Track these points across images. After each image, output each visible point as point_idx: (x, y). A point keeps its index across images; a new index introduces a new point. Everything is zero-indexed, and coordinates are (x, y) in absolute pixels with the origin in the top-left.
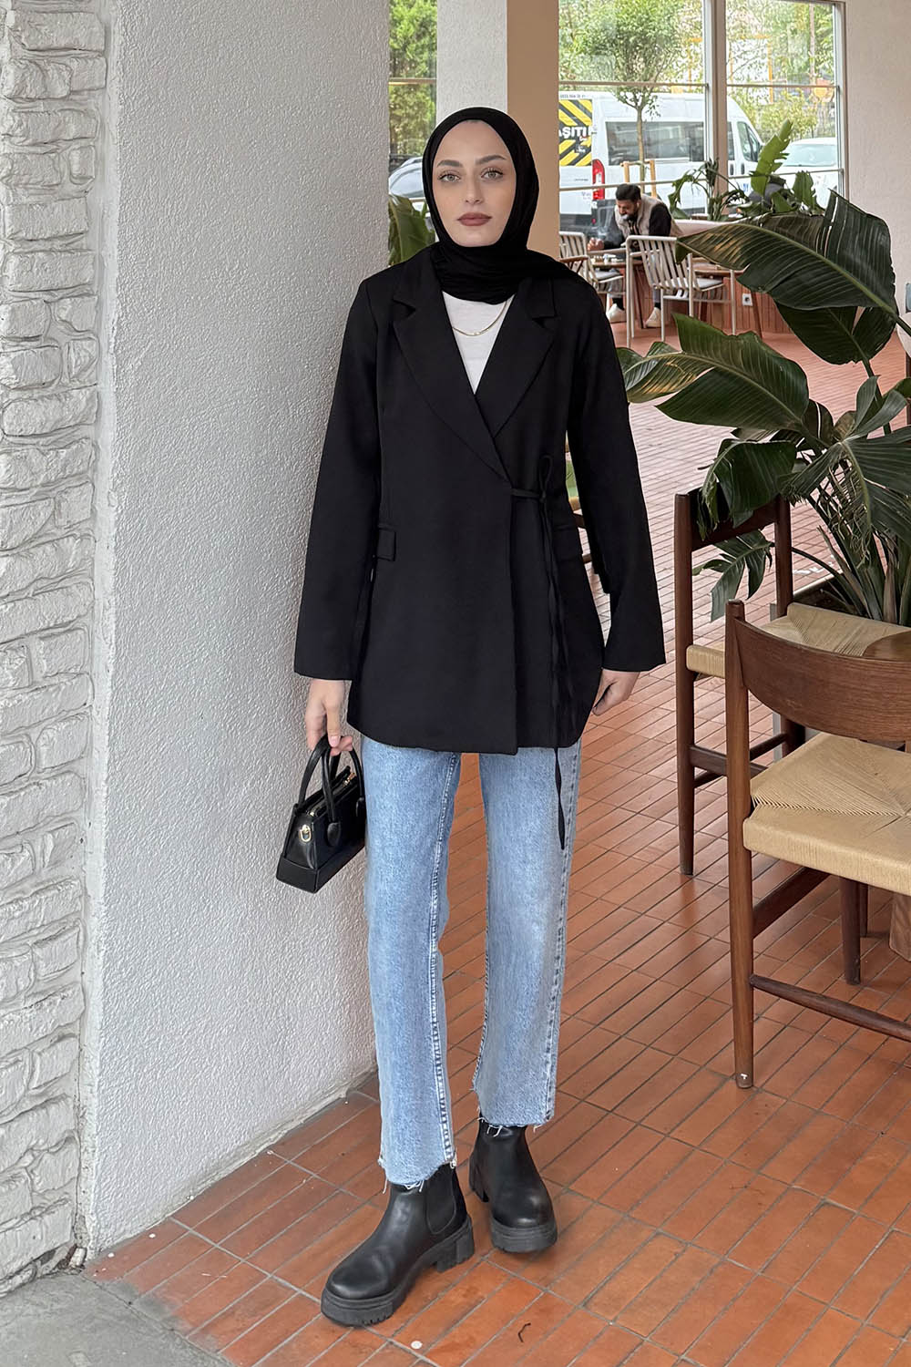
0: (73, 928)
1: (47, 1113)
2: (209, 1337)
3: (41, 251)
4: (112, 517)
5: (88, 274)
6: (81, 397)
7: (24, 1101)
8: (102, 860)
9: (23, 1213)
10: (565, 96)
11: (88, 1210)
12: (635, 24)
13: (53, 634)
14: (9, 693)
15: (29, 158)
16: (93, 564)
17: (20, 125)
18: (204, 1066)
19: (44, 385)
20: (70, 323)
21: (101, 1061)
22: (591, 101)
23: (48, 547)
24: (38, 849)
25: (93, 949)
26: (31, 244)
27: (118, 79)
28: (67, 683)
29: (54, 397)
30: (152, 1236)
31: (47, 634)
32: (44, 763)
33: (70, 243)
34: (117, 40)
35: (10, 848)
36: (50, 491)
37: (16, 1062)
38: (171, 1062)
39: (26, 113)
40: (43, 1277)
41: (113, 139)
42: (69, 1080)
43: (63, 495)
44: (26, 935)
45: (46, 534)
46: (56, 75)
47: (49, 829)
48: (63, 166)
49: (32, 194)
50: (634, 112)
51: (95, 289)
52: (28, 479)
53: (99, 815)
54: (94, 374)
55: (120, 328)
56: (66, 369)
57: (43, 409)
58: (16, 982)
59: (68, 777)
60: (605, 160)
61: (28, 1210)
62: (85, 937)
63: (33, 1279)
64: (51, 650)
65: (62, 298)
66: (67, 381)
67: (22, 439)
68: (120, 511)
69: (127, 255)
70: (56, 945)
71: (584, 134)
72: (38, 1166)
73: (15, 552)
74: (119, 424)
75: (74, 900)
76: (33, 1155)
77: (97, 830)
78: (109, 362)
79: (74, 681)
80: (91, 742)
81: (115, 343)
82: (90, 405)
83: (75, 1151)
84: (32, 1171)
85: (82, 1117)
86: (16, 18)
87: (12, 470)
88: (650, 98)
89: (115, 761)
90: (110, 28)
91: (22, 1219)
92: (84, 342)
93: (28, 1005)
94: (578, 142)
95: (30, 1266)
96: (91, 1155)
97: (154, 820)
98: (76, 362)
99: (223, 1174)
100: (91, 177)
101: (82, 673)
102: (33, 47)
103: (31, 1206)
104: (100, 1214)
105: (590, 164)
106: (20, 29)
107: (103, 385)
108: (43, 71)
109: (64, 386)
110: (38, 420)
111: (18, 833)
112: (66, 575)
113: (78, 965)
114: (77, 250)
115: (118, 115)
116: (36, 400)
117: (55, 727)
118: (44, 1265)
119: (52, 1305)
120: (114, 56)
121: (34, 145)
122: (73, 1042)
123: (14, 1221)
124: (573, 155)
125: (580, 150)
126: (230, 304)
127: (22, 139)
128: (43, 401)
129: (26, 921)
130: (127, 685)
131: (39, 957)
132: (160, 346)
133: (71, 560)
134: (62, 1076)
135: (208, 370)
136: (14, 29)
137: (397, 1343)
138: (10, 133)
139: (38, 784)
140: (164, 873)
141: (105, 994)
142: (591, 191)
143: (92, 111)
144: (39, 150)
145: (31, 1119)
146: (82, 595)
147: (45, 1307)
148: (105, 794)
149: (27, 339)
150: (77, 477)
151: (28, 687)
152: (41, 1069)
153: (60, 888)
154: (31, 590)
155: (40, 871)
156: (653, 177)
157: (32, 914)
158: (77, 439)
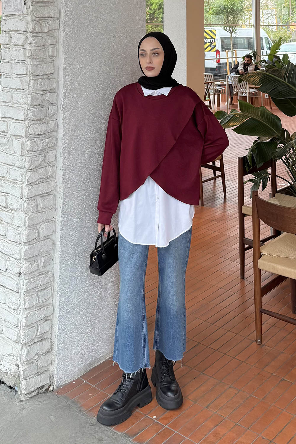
0: (50, 287)
1: (42, 343)
2: (91, 413)
3: (40, 79)
4: (62, 160)
5: (54, 86)
6: (52, 123)
7: (35, 339)
8: (59, 266)
9: (35, 373)
10: (207, 29)
11: (55, 374)
12: (230, 5)
13: (44, 196)
14: (31, 214)
15: (37, 50)
16: (56, 174)
17: (34, 41)
18: (90, 331)
19: (41, 120)
20: (49, 101)
21: (58, 328)
22: (216, 30)
23: (43, 169)
24: (39, 262)
25: (56, 293)
26: (37, 76)
27: (63, 26)
28: (49, 211)
29: (44, 123)
30: (74, 383)
31: (42, 195)
32: (41, 235)
33: (49, 76)
34: (63, 14)
35: (31, 261)
36: (43, 152)
37: (33, 327)
38: (80, 330)
39: (36, 37)
40: (41, 393)
41: (62, 45)
42: (48, 333)
43: (47, 153)
44: (35, 288)
45: (42, 165)
46: (44, 25)
47: (43, 256)
48: (46, 53)
49: (37, 62)
50: (230, 34)
51: (56, 90)
52: (37, 148)
53: (57, 252)
54: (56, 117)
55: (64, 102)
56: (48, 115)
57: (41, 127)
58: (33, 302)
59: (48, 240)
60: (220, 50)
61: (36, 373)
62: (53, 290)
63: (38, 393)
64: (43, 201)
65: (46, 93)
66: (48, 118)
67: (34, 136)
68: (64, 158)
69: (66, 80)
70: (45, 292)
71: (213, 41)
72: (39, 359)
73: (33, 170)
74: (64, 132)
75: (50, 278)
76: (38, 356)
77: (57, 257)
78: (61, 113)
79: (50, 210)
80: (55, 229)
81: (63, 107)
82: (55, 126)
83: (50, 355)
84: (37, 361)
85: (53, 345)
86: (33, 8)
87: (32, 146)
88: (235, 29)
89: (62, 235)
90: (60, 11)
91: (34, 375)
92: (53, 107)
93: (36, 309)
94: (211, 44)
95: (37, 390)
96: (55, 357)
97: (74, 254)
98: (51, 113)
99: (96, 365)
100: (55, 56)
101: (53, 208)
102: (38, 17)
103: (37, 372)
104: (58, 375)
105: (215, 51)
106: (34, 11)
107: (59, 120)
108: (41, 24)
109: (47, 120)
110: (39, 130)
111: (33, 257)
112: (48, 178)
113: (52, 298)
114: (51, 79)
115: (63, 37)
116: (39, 124)
117: (44, 224)
118: (41, 390)
119: (44, 402)
120: (62, 19)
121: (38, 46)
122: (49, 322)
123: (32, 376)
124: (210, 48)
125: (212, 46)
126: (97, 96)
127: (35, 45)
128: (41, 124)
129: (36, 284)
130: (66, 212)
131: (39, 295)
132: (76, 108)
133: (49, 173)
134: (47, 332)
135: (90, 116)
136: (32, 11)
137: (148, 416)
138: (31, 43)
139: (39, 242)
140: (77, 271)
141: (60, 308)
142: (216, 60)
143: (55, 36)
144: (39, 48)
145: (37, 344)
146: (53, 184)
147: (41, 402)
148: (59, 246)
149: (36, 105)
150: (51, 148)
151: (37, 212)
152: (40, 330)
153: (46, 274)
154: (37, 182)
155: (40, 268)
156: (236, 55)
157: (37, 282)
158: (51, 136)
